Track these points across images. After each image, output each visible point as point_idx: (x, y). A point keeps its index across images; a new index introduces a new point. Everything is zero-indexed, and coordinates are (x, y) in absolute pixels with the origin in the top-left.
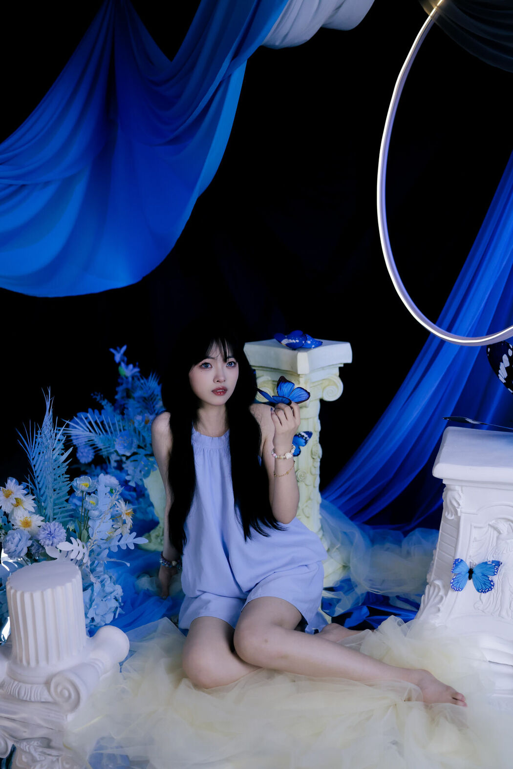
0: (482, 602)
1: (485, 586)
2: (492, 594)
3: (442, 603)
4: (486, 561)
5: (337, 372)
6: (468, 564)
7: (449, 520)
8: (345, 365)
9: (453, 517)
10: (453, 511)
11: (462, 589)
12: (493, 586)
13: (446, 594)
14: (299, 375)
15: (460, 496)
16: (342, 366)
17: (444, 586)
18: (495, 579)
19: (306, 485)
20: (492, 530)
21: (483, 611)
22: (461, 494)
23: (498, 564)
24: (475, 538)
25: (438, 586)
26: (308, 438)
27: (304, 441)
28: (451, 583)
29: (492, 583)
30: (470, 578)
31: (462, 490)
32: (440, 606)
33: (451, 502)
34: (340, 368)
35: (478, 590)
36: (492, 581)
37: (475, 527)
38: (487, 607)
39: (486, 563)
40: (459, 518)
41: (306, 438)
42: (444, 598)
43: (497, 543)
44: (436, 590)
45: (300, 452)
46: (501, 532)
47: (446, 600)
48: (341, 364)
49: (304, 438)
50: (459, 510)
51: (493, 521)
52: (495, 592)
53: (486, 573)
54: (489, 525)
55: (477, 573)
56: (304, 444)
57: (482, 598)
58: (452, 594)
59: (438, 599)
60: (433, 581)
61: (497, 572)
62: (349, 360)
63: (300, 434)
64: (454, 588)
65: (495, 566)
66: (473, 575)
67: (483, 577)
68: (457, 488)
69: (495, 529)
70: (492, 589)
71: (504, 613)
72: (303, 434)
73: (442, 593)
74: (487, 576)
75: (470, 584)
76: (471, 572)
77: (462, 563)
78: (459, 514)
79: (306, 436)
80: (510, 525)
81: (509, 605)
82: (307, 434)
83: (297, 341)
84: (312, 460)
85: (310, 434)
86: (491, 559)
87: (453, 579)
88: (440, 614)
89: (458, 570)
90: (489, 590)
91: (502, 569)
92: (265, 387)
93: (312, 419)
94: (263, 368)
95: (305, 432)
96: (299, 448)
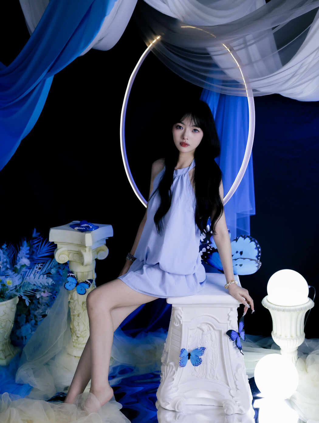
0: (196, 372)
1: (197, 362)
2: (201, 366)
3: (175, 375)
4: (197, 348)
5: (105, 242)
6: (187, 350)
7: (175, 326)
8: (109, 238)
9: (178, 325)
10: (178, 321)
11: (185, 366)
12: (201, 361)
13: (177, 370)
14: (86, 247)
15: (182, 313)
16: (108, 238)
17: (175, 365)
18: (202, 357)
20: (199, 330)
21: (197, 377)
22: (182, 311)
23: (204, 349)
24: (190, 336)
25: (172, 365)
27: (88, 285)
28: (179, 363)
29: (201, 360)
30: (189, 358)
31: (182, 310)
32: (174, 377)
33: (177, 317)
34: (106, 240)
35: (194, 365)
36: (201, 359)
37: (190, 329)
38: (199, 374)
39: (197, 349)
40: (181, 325)
41: (89, 283)
42: (176, 372)
43: (202, 337)
44: (171, 368)
45: (86, 292)
46: (204, 330)
47: (177, 374)
48: (107, 238)
50: (181, 321)
51: (199, 325)
52: (202, 365)
53: (197, 354)
54: (197, 327)
55: (193, 355)
56: (88, 287)
57: (196, 369)
58: (180, 369)
59: (172, 373)
60: (169, 363)
61: (203, 354)
62: (112, 235)
63: (86, 281)
64: (181, 366)
65: (202, 350)
66: (191, 357)
67: (196, 357)
68: (180, 308)
69: (201, 329)
70: (201, 363)
71: (208, 377)
72: (87, 281)
73: (174, 369)
74: (198, 356)
75: (189, 361)
76: (189, 355)
77: (184, 351)
78: (181, 323)
79: (89, 282)
80: (208, 326)
81: (210, 371)
82: (90, 281)
85: (91, 281)
86: (199, 346)
87: (180, 361)
88: (174, 382)
89: (183, 355)
90: (199, 364)
91: (206, 351)
92: (63, 254)
93: (92, 272)
94: (62, 243)
95: (88, 280)
96: (85, 290)
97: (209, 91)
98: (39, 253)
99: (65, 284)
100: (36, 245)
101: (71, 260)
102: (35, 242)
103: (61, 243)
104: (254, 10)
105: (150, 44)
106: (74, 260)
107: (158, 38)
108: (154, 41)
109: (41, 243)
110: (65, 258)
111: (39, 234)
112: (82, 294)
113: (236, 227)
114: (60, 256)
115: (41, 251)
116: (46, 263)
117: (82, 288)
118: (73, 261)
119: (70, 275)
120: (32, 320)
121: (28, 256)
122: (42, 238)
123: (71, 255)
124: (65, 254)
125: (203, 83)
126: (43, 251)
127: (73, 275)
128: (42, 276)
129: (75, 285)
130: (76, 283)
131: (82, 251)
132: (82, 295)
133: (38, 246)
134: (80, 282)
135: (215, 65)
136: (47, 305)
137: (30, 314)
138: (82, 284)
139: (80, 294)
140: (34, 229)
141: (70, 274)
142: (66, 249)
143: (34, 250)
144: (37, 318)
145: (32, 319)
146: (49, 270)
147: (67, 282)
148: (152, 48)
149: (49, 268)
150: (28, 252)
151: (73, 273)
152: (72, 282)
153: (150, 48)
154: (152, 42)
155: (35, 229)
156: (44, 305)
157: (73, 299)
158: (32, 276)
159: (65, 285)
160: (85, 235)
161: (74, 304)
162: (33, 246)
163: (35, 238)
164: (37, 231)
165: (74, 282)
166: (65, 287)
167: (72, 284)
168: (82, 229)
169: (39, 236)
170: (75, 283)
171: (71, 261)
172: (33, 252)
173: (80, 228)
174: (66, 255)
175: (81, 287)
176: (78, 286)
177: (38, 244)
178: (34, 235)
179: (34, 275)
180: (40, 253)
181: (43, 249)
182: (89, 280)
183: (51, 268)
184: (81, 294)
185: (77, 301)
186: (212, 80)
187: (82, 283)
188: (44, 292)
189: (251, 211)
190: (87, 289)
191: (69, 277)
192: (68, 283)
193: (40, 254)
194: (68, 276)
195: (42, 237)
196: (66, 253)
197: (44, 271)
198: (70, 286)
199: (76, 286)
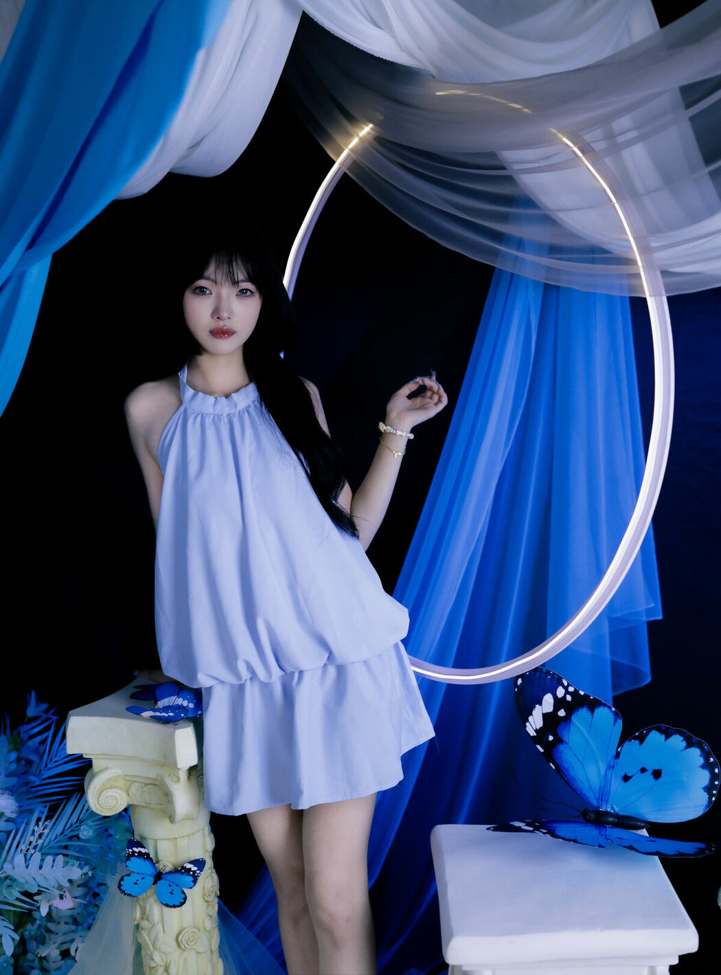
14: (179, 769)
19: (198, 953)
26: (198, 872)
27: (191, 879)
41: (194, 872)
45: (185, 899)
49: (191, 873)
56: (193, 884)
63: (183, 868)
72: (189, 866)
79: (194, 868)
82: (195, 865)
83: (171, 714)
84: (205, 903)
85: (200, 864)
92: (111, 787)
93: (201, 832)
94: (107, 756)
95: (191, 862)
96: (183, 892)
97: (512, 275)
98: (46, 766)
99: (122, 879)
100: (39, 739)
101: (135, 803)
102: (35, 731)
103: (104, 757)
104: (625, 44)
105: (341, 151)
106: (143, 804)
107: (366, 130)
108: (354, 142)
109: (51, 732)
110: (117, 799)
111: (44, 706)
112: (174, 906)
113: (608, 656)
114: (103, 794)
115: (51, 760)
116: (68, 799)
117: (174, 887)
118: (143, 807)
119: (134, 852)
120: (33, 968)
121: (14, 780)
122: (55, 718)
123: (133, 790)
124: (116, 787)
125: (495, 253)
126: (56, 759)
127: (143, 850)
128: (49, 859)
129: (152, 880)
130: (155, 873)
131: (168, 781)
132: (173, 909)
133: (43, 742)
134: (168, 870)
135: (527, 202)
136: (75, 922)
137: (25, 952)
138: (170, 877)
139: (167, 905)
140: (30, 694)
141: (135, 849)
142: (120, 773)
143: (33, 757)
144: (48, 962)
145: (32, 965)
146: (74, 826)
147: (128, 873)
148: (349, 163)
149: (74, 819)
150: (14, 766)
151: (143, 847)
152: (143, 874)
153: (342, 164)
154: (347, 147)
155: (33, 693)
156: (66, 923)
157: (148, 919)
158: (19, 859)
159: (122, 882)
160: (174, 732)
161: (153, 937)
162: (30, 743)
163: (35, 718)
164: (40, 700)
165: (149, 873)
166: (121, 890)
167: (143, 878)
168: (166, 715)
169: (46, 712)
170: (151, 876)
171: (138, 806)
172: (29, 763)
173: (158, 714)
174: (121, 788)
175: (170, 885)
176: (159, 882)
177: (44, 736)
178: (31, 712)
179: (25, 855)
180: (49, 766)
181: (56, 755)
182: (195, 862)
183: (80, 821)
184: (171, 907)
185: (160, 926)
186: (519, 243)
187: (170, 872)
188: (61, 897)
189: (649, 612)
190: (186, 890)
191: (132, 859)
192: (128, 875)
193: (50, 768)
194: (129, 857)
195: (53, 714)
196: (121, 783)
197: (61, 831)
198: (136, 883)
199: (155, 883)
